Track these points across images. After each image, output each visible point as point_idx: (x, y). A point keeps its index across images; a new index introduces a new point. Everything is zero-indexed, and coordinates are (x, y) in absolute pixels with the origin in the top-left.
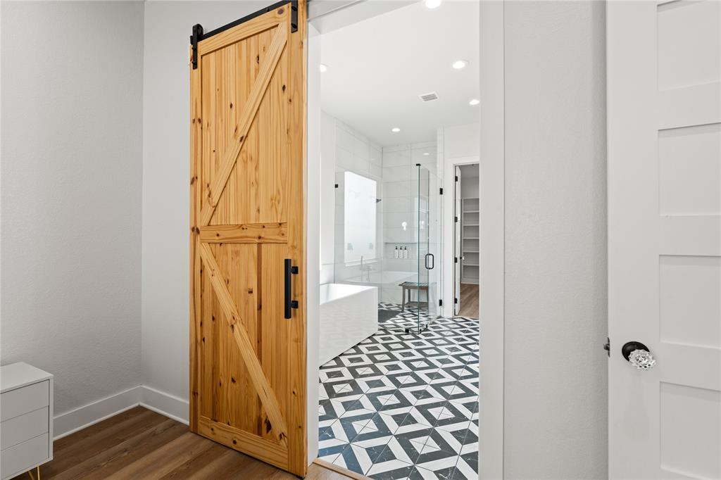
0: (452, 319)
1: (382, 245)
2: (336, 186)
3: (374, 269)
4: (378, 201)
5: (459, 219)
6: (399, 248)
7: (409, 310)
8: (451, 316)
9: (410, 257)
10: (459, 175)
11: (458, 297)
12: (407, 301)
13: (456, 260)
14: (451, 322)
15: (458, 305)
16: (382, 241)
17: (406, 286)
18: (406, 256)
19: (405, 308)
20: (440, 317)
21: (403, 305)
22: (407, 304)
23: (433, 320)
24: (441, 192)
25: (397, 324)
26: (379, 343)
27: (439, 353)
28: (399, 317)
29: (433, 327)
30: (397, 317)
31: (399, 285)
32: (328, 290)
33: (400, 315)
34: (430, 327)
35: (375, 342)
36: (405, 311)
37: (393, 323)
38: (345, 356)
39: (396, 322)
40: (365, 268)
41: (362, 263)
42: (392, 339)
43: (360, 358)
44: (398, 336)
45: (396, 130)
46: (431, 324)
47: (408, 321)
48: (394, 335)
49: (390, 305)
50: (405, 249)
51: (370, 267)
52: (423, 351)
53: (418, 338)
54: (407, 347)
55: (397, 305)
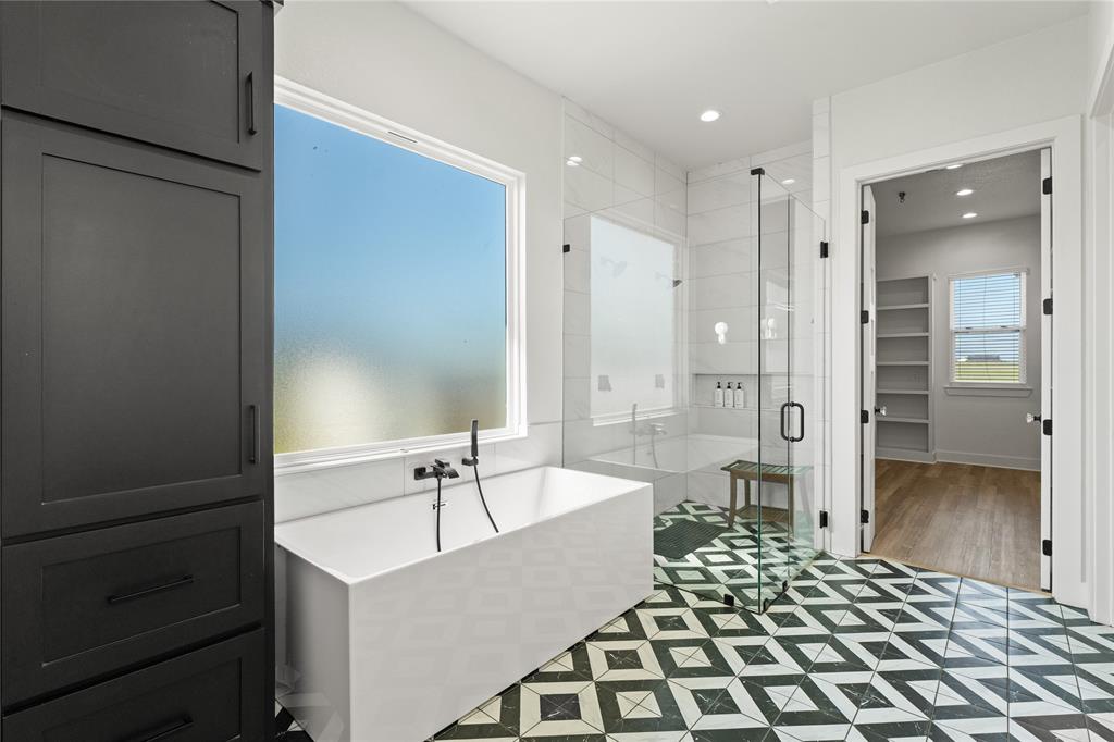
0: (855, 564)
1: (687, 380)
2: (566, 248)
3: (665, 433)
4: (676, 283)
5: (872, 316)
6: (724, 385)
7: (747, 526)
8: (851, 553)
9: (749, 405)
10: (870, 206)
11: (870, 506)
12: (740, 504)
13: (864, 417)
14: (854, 575)
15: (869, 528)
16: (686, 372)
17: (737, 470)
18: (741, 402)
19: (737, 519)
20: (822, 555)
21: (734, 511)
22: (743, 510)
23: (802, 564)
24: (824, 250)
25: (709, 568)
26: (645, 637)
27: (818, 709)
28: (719, 545)
29: (803, 591)
30: (714, 546)
31: (723, 469)
32: (543, 481)
33: (723, 540)
34: (795, 588)
35: (637, 632)
36: (737, 527)
37: (700, 564)
38: (538, 681)
39: (707, 563)
40: (644, 431)
41: (634, 418)
42: (686, 627)
43: (575, 697)
44: (703, 616)
45: (710, 116)
46: (797, 578)
47: (738, 560)
48: (694, 610)
49: (705, 508)
50: (739, 388)
51: (654, 426)
52: (767, 689)
53: (758, 630)
54: (720, 667)
55: (720, 511)
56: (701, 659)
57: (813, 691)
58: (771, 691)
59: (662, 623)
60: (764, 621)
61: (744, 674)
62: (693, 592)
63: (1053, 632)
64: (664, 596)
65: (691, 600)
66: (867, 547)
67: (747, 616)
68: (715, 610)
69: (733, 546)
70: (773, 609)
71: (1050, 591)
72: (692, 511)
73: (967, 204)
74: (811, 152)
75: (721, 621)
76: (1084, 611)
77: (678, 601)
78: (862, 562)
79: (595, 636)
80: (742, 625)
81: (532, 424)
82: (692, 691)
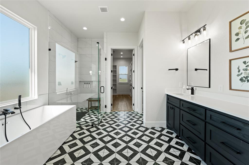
0: (111, 113)
1: (78, 82)
2: (50, 50)
3: (74, 94)
4: (76, 62)
6: (86, 83)
7: (92, 111)
8: (110, 111)
9: (91, 87)
11: (112, 103)
12: (90, 107)
13: (112, 88)
15: (112, 106)
17: (90, 100)
18: (89, 87)
19: (89, 110)
20: (106, 113)
21: (89, 108)
23: (103, 115)
24: (106, 59)
25: (86, 120)
26: (77, 139)
27: (111, 139)
28: (87, 115)
29: (104, 120)
30: (86, 116)
31: (87, 100)
32: (43, 109)
33: (87, 114)
34: (103, 120)
35: (75, 138)
36: (90, 111)
37: (84, 120)
38: (51, 160)
39: (86, 119)
40: (69, 94)
41: (67, 91)
42: (85, 133)
43: (63, 159)
44: (88, 130)
45: (85, 28)
46: (103, 118)
47: (92, 117)
48: (86, 130)
49: (82, 109)
50: (89, 84)
51: (71, 93)
52: (103, 139)
53: (98, 129)
54: (94, 138)
55: (85, 109)
56: (90, 138)
57: (110, 136)
58: (104, 139)
59: (80, 134)
60: (99, 127)
61: (99, 138)
62: (85, 126)
63: (135, 116)
64: (79, 129)
65: (85, 128)
66: (112, 110)
67: (96, 127)
68: (90, 128)
69: (90, 115)
70: (101, 124)
71: (134, 111)
72: (80, 110)
73: (122, 55)
74: (104, 41)
75: (92, 130)
76: (137, 112)
77: (82, 129)
78: (111, 112)
79: (65, 143)
80: (96, 129)
81: (39, 95)
82: (90, 145)
